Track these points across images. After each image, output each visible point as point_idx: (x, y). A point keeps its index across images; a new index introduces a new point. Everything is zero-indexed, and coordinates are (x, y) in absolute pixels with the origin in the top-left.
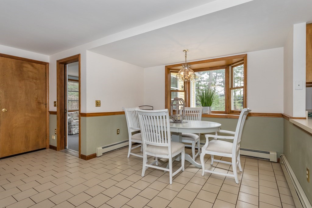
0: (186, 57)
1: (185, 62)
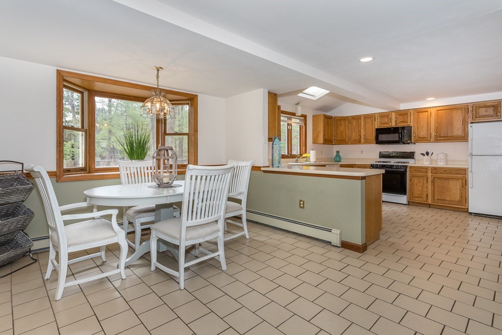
0: (158, 78)
1: (156, 87)
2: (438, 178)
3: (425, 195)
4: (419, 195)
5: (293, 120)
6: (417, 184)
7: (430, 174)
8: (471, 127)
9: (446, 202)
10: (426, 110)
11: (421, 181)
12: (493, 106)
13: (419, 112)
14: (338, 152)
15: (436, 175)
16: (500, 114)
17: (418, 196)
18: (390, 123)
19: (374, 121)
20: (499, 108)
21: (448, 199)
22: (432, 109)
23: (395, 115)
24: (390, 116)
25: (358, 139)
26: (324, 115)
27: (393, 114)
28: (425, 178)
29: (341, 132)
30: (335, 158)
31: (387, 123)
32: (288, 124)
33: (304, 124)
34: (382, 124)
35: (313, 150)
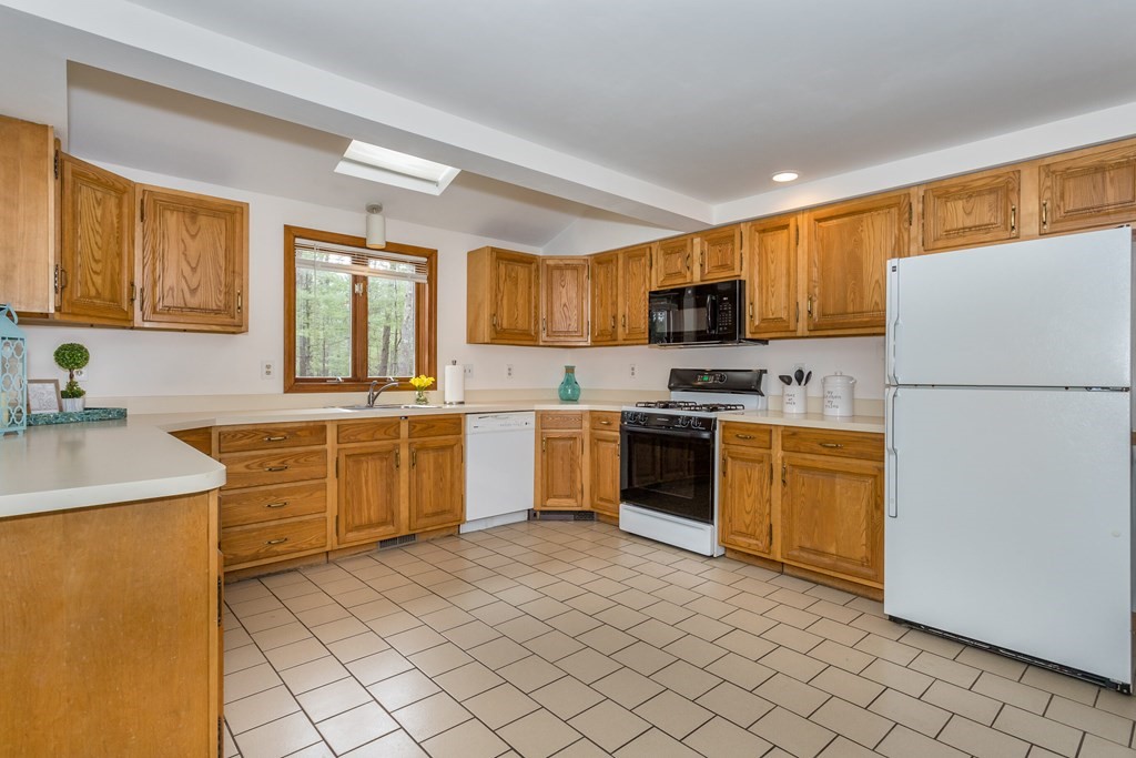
2: (803, 468)
3: (765, 529)
4: (747, 528)
5: (373, 264)
6: (741, 488)
7: (778, 453)
8: (894, 269)
9: (826, 560)
10: (782, 222)
11: (756, 475)
12: (992, 191)
13: (764, 231)
14: (570, 370)
15: (798, 458)
16: (1018, 220)
17: (744, 530)
18: (688, 274)
19: (648, 269)
20: (1014, 197)
21: (832, 550)
22: (800, 217)
23: (702, 245)
24: (689, 251)
25: (610, 329)
26: (493, 249)
27: (697, 241)
28: (766, 468)
29: (565, 305)
30: (560, 390)
31: (679, 274)
32: (356, 279)
33: (428, 279)
34: (669, 276)
35: (454, 363)
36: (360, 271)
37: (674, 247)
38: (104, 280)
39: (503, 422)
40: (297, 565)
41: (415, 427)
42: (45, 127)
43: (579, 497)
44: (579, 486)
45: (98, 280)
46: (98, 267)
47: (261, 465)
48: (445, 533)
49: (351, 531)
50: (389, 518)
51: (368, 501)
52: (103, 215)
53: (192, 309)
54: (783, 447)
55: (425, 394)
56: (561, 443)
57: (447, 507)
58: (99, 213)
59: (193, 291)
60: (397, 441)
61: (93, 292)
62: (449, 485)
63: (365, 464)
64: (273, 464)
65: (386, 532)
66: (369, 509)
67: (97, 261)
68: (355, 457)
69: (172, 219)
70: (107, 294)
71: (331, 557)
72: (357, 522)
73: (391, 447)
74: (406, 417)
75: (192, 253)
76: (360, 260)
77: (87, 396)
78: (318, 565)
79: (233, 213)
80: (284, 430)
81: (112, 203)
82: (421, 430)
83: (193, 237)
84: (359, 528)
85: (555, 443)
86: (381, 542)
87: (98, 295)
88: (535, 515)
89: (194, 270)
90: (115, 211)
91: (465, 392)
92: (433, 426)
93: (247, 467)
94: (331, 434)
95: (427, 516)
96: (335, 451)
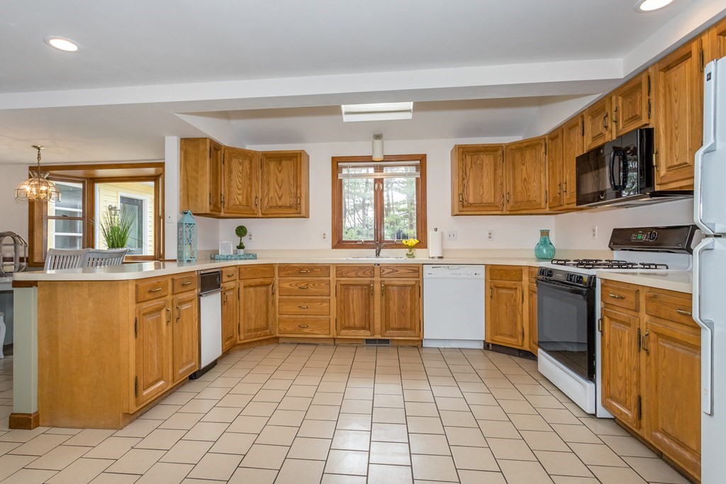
2: (665, 338)
3: (633, 400)
6: (615, 351)
10: (684, 51)
11: (626, 338)
13: (668, 69)
14: (545, 233)
18: (608, 133)
19: (580, 136)
23: (617, 100)
24: (607, 110)
25: (558, 195)
26: (459, 147)
27: (614, 98)
28: (633, 333)
29: (525, 179)
30: (536, 250)
31: (601, 135)
32: (376, 181)
33: (421, 175)
34: (594, 138)
35: (436, 230)
36: (379, 176)
37: (597, 110)
38: (243, 197)
39: (453, 272)
40: (319, 342)
41: (384, 271)
42: (206, 138)
43: (520, 338)
44: (519, 329)
45: (240, 197)
46: (240, 192)
47: (296, 285)
48: (411, 344)
49: (344, 329)
50: (367, 326)
51: (354, 313)
52: (242, 169)
53: (280, 207)
54: (646, 310)
55: (413, 251)
56: (505, 291)
57: (408, 326)
58: (240, 168)
59: (280, 198)
60: (373, 279)
61: (238, 203)
62: (409, 312)
63: (351, 291)
64: (303, 285)
65: (364, 334)
66: (354, 318)
67: (240, 189)
68: (347, 286)
69: (272, 165)
70: (244, 203)
71: (337, 342)
72: (347, 325)
73: (368, 282)
74: (378, 265)
75: (279, 179)
76: (379, 169)
77: (246, 248)
78: (329, 345)
79: (296, 157)
80: (307, 267)
81: (247, 163)
82: (387, 273)
83: (280, 172)
84: (349, 328)
85: (501, 291)
86: (366, 340)
87: (240, 204)
88: (488, 346)
89: (280, 188)
90: (248, 166)
91: (443, 250)
92: (397, 271)
93: (290, 285)
94: (333, 272)
95: (393, 329)
96: (335, 282)
